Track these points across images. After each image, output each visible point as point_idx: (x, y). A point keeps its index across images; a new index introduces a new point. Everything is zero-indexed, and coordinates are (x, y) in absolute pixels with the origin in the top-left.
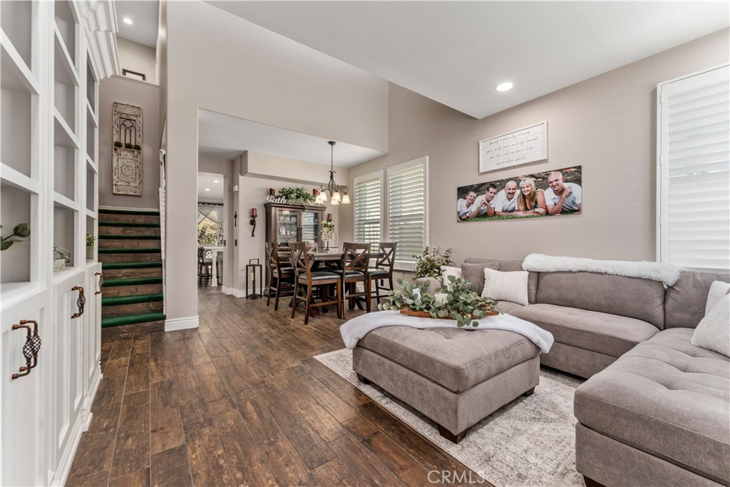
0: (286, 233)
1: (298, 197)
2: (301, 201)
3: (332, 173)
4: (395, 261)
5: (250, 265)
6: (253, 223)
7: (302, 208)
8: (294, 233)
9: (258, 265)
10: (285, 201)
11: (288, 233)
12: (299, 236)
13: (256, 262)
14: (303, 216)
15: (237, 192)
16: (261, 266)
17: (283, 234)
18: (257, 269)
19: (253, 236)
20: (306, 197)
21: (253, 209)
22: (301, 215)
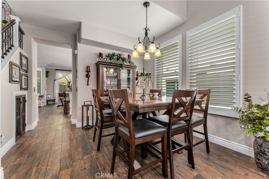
0: (110, 83)
1: (118, 59)
2: (120, 62)
3: (146, 30)
4: (209, 106)
5: (85, 106)
6: (88, 76)
7: (121, 66)
8: (116, 83)
9: (91, 105)
10: (109, 61)
11: (112, 83)
12: (119, 85)
13: (89, 103)
14: (121, 72)
15: (77, 54)
16: (93, 106)
17: (108, 83)
18: (90, 108)
19: (88, 85)
20: (124, 60)
21: (87, 66)
22: (120, 71)
